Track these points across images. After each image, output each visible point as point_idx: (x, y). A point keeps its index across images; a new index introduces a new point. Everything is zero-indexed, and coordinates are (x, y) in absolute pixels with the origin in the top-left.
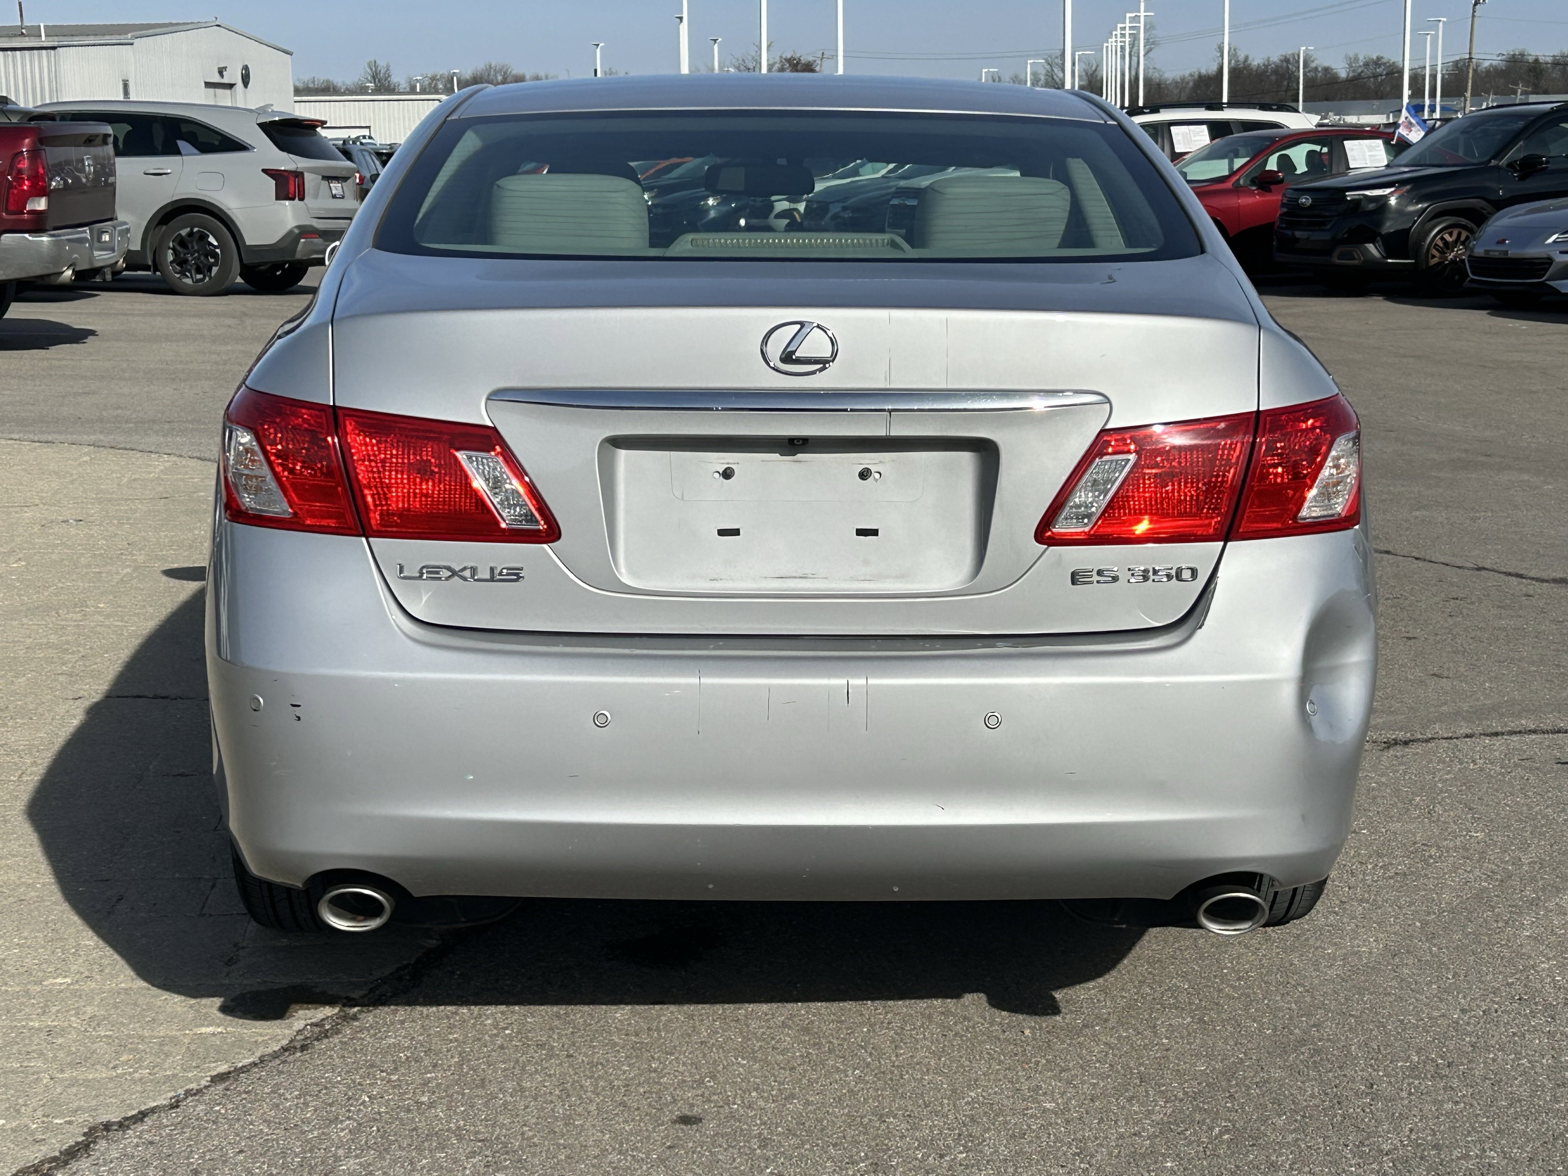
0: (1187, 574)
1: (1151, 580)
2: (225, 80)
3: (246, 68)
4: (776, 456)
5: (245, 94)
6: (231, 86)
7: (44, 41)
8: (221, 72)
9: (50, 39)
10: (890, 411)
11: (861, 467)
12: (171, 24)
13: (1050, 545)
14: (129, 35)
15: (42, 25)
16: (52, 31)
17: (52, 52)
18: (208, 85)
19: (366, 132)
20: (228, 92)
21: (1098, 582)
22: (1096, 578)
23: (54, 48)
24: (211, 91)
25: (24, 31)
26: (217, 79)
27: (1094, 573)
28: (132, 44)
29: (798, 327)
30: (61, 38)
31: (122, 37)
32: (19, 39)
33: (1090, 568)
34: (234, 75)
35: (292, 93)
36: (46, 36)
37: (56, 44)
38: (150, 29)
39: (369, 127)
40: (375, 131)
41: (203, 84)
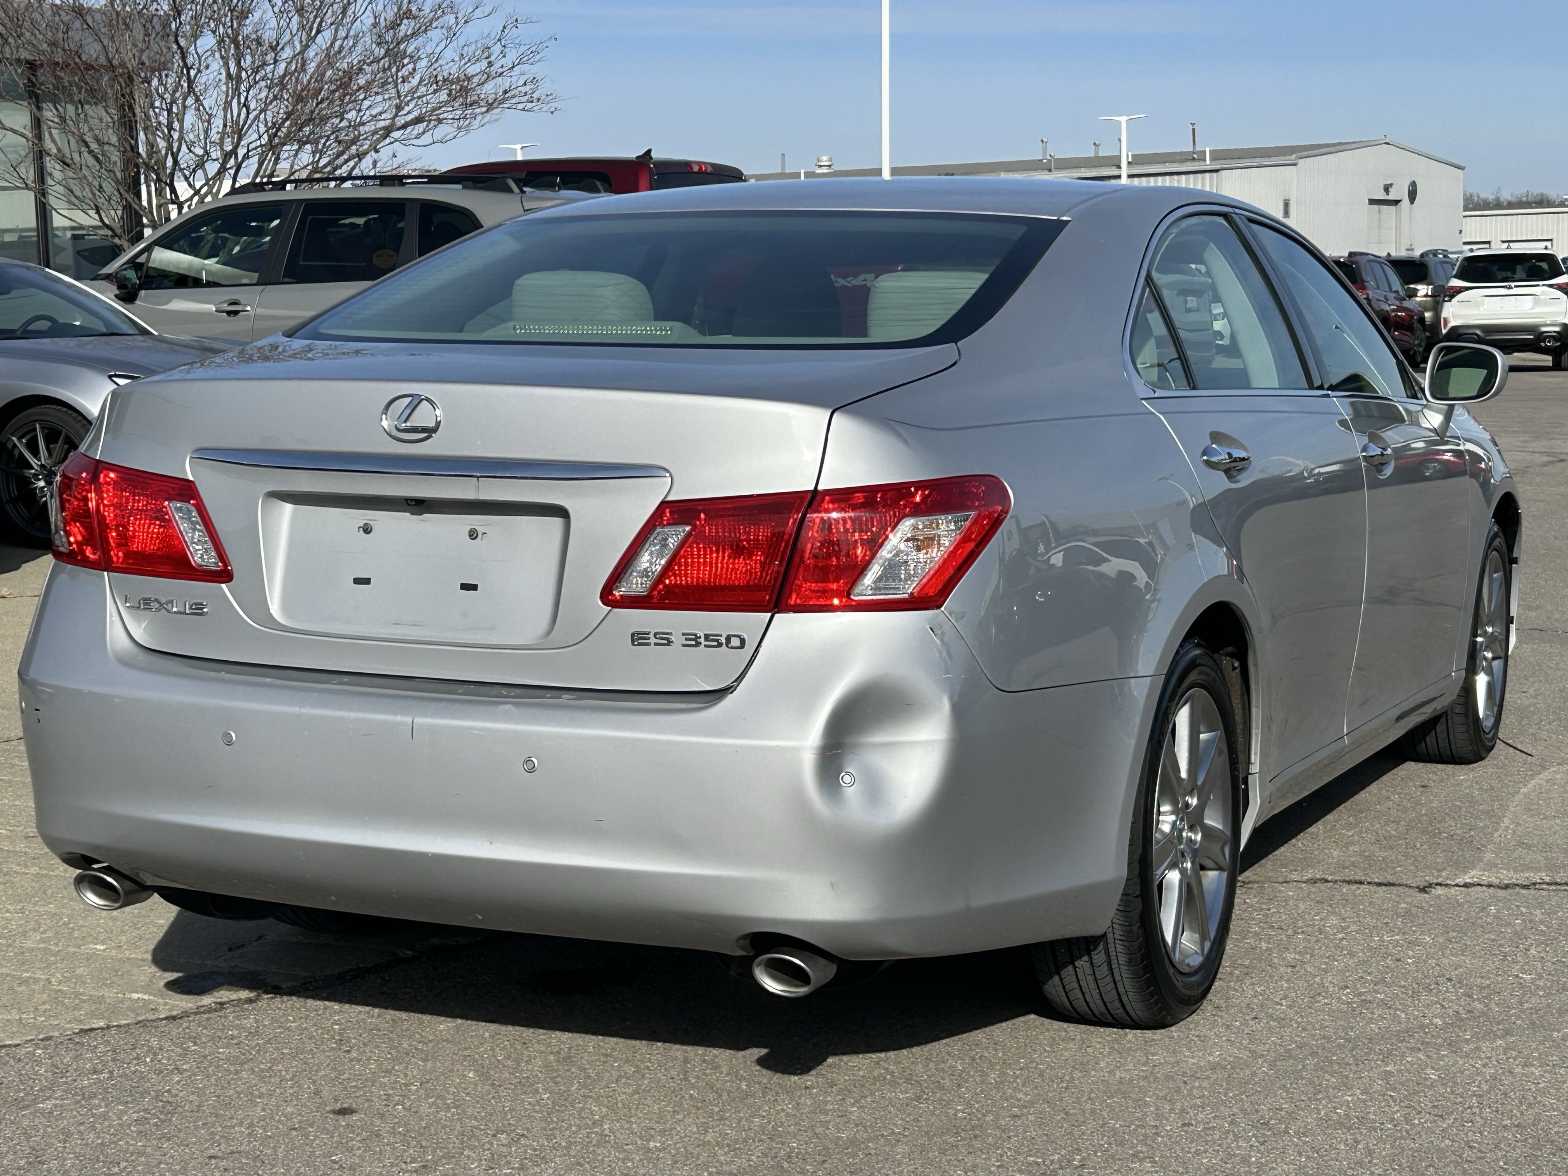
0: (735, 642)
1: (702, 645)
2: (1391, 197)
3: (1413, 184)
4: (408, 514)
5: (1411, 209)
6: (1396, 202)
7: (1208, 163)
8: (1387, 189)
9: (1214, 162)
10: (478, 477)
11: (469, 528)
12: (1340, 144)
13: (614, 607)
14: (1294, 156)
15: (1208, 150)
16: (1216, 155)
17: (1215, 174)
18: (1372, 202)
19: (1549, 244)
20: (1393, 208)
21: (656, 644)
22: (653, 640)
23: (1217, 171)
24: (1376, 207)
25: (1195, 156)
26: (1382, 196)
27: (651, 636)
28: (1295, 165)
29: (410, 399)
30: (1223, 162)
31: (1287, 157)
32: (1189, 163)
33: (647, 630)
34: (1400, 192)
35: (1462, 209)
36: (1211, 160)
37: (1218, 167)
38: (1318, 149)
39: (1551, 240)
40: (1558, 243)
41: (1367, 201)
